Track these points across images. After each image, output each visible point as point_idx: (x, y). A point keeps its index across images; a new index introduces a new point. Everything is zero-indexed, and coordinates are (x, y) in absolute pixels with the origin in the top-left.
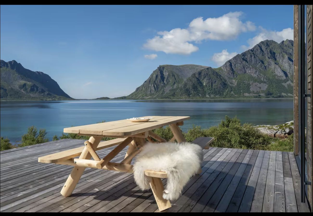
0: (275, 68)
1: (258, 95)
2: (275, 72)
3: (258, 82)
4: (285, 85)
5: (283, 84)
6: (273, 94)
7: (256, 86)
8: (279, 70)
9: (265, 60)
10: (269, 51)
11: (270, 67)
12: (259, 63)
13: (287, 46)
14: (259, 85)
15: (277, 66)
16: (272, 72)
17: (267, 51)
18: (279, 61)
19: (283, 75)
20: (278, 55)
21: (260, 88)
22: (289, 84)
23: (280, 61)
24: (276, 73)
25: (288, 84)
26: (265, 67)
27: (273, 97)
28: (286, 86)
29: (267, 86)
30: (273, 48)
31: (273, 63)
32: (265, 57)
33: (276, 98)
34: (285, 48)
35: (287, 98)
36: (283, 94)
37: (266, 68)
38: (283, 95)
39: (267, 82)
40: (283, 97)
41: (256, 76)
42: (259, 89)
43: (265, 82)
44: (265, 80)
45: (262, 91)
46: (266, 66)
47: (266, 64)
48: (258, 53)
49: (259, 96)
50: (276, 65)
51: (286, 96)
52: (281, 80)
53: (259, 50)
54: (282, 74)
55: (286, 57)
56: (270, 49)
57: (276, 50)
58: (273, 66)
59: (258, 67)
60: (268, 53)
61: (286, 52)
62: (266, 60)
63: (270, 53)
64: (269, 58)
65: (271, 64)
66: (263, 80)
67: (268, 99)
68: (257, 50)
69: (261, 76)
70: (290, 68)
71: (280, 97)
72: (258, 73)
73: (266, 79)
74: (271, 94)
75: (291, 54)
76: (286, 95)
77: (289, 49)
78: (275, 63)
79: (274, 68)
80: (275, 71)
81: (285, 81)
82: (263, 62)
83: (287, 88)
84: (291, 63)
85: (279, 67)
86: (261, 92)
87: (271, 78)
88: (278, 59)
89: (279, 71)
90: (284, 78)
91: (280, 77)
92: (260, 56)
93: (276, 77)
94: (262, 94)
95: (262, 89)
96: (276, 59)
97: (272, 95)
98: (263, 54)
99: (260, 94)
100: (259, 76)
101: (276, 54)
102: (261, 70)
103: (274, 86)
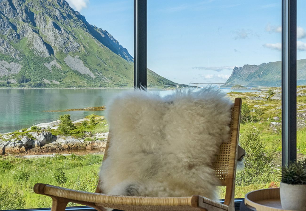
0: (33, 39)
1: (6, 81)
2: (33, 45)
3: (6, 60)
4: (49, 66)
5: (45, 64)
6: (30, 80)
7: (4, 67)
8: (39, 41)
9: (17, 24)
10: (23, 8)
11: (25, 35)
12: (8, 27)
13: (51, 4)
14: (8, 65)
15: (36, 35)
16: (28, 44)
17: (21, 9)
18: (39, 27)
19: (44, 51)
20: (38, 17)
21: (10, 70)
22: (54, 66)
23: (41, 27)
24: (35, 46)
25: (52, 65)
26: (18, 35)
27: (30, 85)
28: (50, 69)
29: (21, 66)
30: (31, 6)
31: (29, 29)
32: (18, 19)
33: (35, 87)
34: (49, 7)
35: (51, 87)
36: (46, 81)
37: (19, 38)
38: (46, 83)
39: (20, 61)
40: (45, 85)
41: (3, 49)
42: (7, 71)
43: (17, 61)
44: (17, 57)
45: (12, 75)
46: (18, 33)
47: (19, 31)
48: (6, 12)
49: (8, 83)
50: (34, 33)
51: (49, 85)
52: (42, 59)
53: (8, 7)
54: (44, 48)
55: (50, 21)
56: (26, 6)
57: (34, 8)
58: (30, 34)
59: (6, 34)
60: (22, 13)
61: (50, 14)
62: (19, 25)
63: (26, 13)
64: (24, 21)
65: (27, 31)
66: (14, 57)
67: (22, 88)
68: (5, 6)
69: (11, 51)
70: (56, 40)
71: (40, 85)
72: (7, 44)
73: (20, 56)
74: (27, 81)
75: (57, 17)
76: (50, 83)
77: (55, 9)
78: (34, 31)
79: (31, 39)
80: (34, 43)
81: (48, 60)
82: (15, 28)
83: (51, 71)
84: (57, 31)
85: (40, 36)
86: (10, 77)
87: (27, 54)
88: (38, 25)
89: (40, 43)
90: (47, 55)
91: (41, 53)
92: (10, 16)
93: (35, 53)
94: (12, 81)
95: (12, 72)
96: (34, 24)
97: (29, 83)
98: (14, 13)
99: (9, 81)
100: (8, 50)
101: (35, 15)
102: (12, 39)
103: (32, 68)
